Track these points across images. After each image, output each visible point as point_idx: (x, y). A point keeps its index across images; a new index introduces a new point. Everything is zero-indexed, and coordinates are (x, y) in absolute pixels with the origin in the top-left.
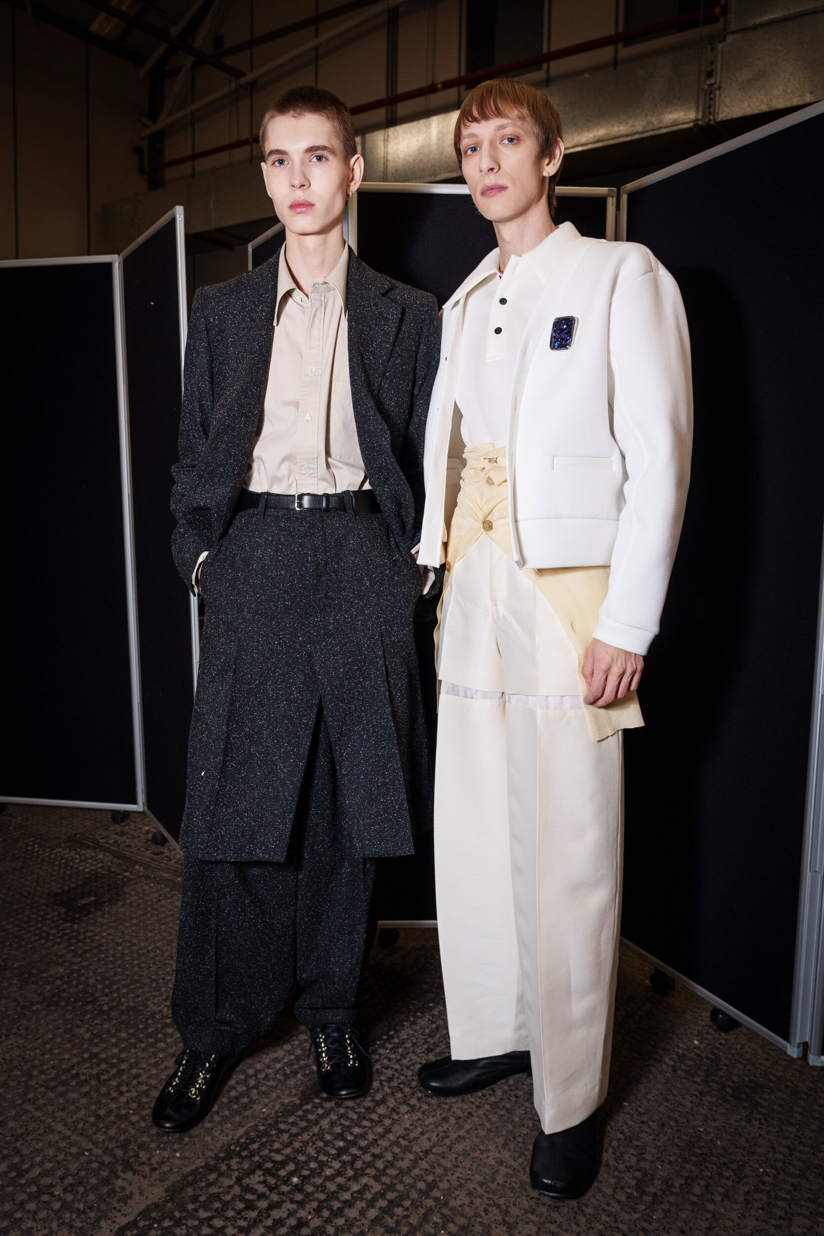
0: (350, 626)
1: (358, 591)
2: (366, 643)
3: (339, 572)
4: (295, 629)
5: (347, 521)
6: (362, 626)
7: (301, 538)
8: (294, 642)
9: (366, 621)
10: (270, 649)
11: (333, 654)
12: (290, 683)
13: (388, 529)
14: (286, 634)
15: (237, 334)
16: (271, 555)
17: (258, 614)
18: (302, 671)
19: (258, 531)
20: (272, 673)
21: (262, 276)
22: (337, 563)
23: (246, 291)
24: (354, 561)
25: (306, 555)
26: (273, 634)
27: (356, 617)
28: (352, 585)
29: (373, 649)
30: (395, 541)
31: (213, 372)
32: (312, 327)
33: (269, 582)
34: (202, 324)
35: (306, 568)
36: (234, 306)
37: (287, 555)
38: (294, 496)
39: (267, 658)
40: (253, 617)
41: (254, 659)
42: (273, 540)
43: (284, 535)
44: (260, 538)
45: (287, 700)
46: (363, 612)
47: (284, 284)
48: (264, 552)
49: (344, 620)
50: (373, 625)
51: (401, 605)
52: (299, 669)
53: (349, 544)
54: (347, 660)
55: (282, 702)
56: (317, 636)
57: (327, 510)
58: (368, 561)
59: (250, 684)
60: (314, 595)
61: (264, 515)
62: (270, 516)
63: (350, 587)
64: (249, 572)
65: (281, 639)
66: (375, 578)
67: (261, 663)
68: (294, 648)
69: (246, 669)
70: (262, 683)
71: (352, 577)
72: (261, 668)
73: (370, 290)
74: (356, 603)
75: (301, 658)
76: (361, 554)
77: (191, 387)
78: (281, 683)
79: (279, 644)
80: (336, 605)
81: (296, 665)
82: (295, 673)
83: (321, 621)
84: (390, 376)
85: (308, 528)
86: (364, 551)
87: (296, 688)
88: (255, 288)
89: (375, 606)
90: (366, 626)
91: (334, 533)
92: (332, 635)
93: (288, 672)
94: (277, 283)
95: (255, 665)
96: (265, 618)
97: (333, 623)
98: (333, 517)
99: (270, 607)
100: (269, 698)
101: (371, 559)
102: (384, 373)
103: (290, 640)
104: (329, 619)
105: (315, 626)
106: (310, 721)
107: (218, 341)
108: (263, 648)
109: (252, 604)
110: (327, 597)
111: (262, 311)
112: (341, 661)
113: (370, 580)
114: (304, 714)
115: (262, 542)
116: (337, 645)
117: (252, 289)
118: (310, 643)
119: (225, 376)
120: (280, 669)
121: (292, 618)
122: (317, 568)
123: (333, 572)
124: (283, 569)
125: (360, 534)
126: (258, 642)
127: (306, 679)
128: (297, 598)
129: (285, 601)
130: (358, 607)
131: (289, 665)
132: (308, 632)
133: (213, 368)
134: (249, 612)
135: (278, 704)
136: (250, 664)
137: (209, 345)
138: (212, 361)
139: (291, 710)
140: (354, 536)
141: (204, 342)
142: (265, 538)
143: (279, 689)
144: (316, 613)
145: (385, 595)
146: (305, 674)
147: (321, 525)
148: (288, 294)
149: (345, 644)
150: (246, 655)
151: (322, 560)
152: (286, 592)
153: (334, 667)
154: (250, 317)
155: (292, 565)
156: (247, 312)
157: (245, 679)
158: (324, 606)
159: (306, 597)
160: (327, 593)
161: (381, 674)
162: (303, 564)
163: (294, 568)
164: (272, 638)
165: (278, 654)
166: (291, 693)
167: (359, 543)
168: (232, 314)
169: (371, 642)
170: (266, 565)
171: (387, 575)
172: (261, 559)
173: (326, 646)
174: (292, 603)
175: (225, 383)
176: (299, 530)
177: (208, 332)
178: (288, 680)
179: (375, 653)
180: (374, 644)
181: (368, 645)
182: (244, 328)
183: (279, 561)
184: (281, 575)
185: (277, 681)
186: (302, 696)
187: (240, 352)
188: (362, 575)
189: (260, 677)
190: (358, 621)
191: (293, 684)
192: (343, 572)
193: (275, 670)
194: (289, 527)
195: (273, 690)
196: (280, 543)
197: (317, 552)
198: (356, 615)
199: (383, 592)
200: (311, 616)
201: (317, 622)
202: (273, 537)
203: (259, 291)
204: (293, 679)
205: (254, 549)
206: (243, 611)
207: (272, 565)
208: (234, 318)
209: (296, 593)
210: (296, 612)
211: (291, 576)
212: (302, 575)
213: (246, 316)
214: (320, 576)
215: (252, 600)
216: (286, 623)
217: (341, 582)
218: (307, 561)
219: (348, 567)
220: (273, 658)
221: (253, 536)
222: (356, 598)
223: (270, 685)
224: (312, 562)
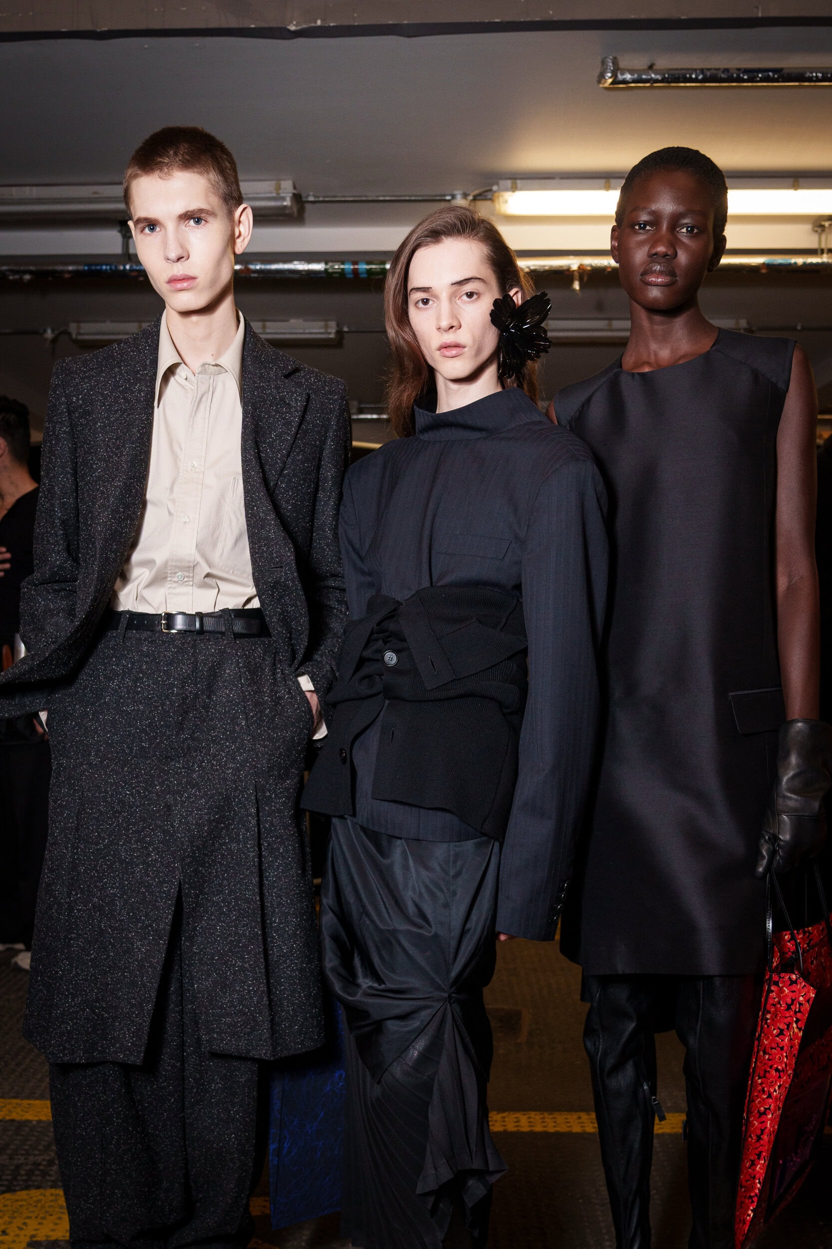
0: (220, 775)
1: (230, 731)
2: (238, 797)
3: (211, 708)
4: (152, 776)
5: (225, 646)
6: (234, 775)
7: (167, 665)
8: (150, 792)
9: (237, 770)
10: (120, 801)
11: (197, 807)
12: (146, 843)
13: (274, 659)
14: (140, 782)
15: (108, 418)
16: (128, 686)
17: (108, 759)
18: (160, 827)
19: (116, 657)
20: (124, 829)
21: (137, 348)
22: (209, 697)
23: (120, 367)
24: (228, 695)
25: (172, 686)
26: (126, 783)
27: (226, 765)
28: (224, 724)
29: (245, 805)
30: (283, 673)
31: (76, 463)
32: (195, 413)
33: (123, 718)
34: (63, 403)
35: (171, 702)
36: (104, 385)
37: (149, 686)
38: (161, 615)
39: (117, 812)
40: (101, 762)
41: (101, 813)
42: (132, 668)
43: (146, 662)
44: (117, 665)
45: (144, 863)
46: (234, 759)
47: (166, 358)
48: (121, 682)
49: (212, 767)
50: (246, 776)
51: (281, 754)
52: (157, 826)
53: (224, 674)
54: (214, 816)
55: (137, 865)
56: (178, 784)
57: (202, 631)
58: (246, 696)
59: (97, 844)
60: (177, 734)
61: (124, 637)
62: (130, 638)
63: (221, 726)
64: (99, 706)
65: (133, 788)
66: (252, 717)
67: (109, 818)
68: (149, 799)
69: (92, 825)
70: (111, 843)
71: (224, 714)
72: (110, 825)
73: (271, 369)
74: (227, 747)
75: (158, 811)
76: (237, 687)
77: (50, 481)
78: (136, 842)
79: (132, 794)
80: (203, 748)
81: (153, 820)
82: (152, 830)
83: (184, 768)
84: (288, 474)
85: (176, 653)
86: (241, 684)
87: (154, 849)
88: (130, 365)
89: (249, 751)
90: (238, 776)
91: (207, 660)
92: (197, 784)
93: (144, 828)
94: (157, 358)
95: (103, 821)
96: (116, 764)
97: (199, 771)
98: (209, 640)
99: (124, 751)
100: (121, 862)
101: (250, 694)
102: (282, 470)
103: (145, 789)
104: (193, 766)
105: (177, 773)
106: (172, 888)
107: (82, 425)
108: (112, 800)
109: (101, 746)
110: (193, 739)
111: (140, 391)
112: (206, 817)
113: (247, 719)
114: (164, 880)
115: (119, 669)
116: (202, 797)
117: (126, 366)
118: (169, 793)
119: (92, 467)
120: (134, 826)
121: (150, 764)
122: (184, 703)
123: (203, 707)
124: (141, 703)
125: (239, 663)
126: (106, 792)
127: (165, 836)
128: (156, 738)
129: (142, 742)
130: (229, 751)
131: (144, 820)
132: (167, 780)
133: (76, 458)
134: (96, 755)
135: (133, 868)
136: (97, 819)
137: (72, 429)
138: (76, 449)
139: (148, 876)
140: (232, 664)
141: (65, 426)
142: (123, 666)
143: (134, 850)
144: (179, 757)
145: (263, 740)
146: (165, 832)
147: (192, 651)
148: (171, 371)
149: (212, 796)
150: (92, 809)
151: (191, 692)
152: (143, 731)
153: (197, 824)
154: (124, 398)
155: (153, 697)
156: (121, 392)
157: (91, 838)
158: (189, 748)
159: (169, 737)
160: (193, 733)
161: (253, 835)
162: (167, 697)
163: (155, 701)
164: (123, 787)
165: (131, 807)
166: (149, 855)
167: (237, 673)
168: (102, 395)
169: (243, 796)
170: (121, 698)
171: (267, 716)
172: (116, 691)
173: (189, 797)
174: (150, 745)
175: (92, 476)
176: (165, 656)
177: (69, 414)
178: (144, 838)
179: (247, 810)
180: (247, 799)
181: (240, 800)
182: (117, 411)
183: (138, 693)
184: (139, 710)
185: (131, 839)
186: (162, 857)
187: (110, 439)
188: (237, 712)
189: (110, 836)
190: (229, 768)
191: (150, 844)
192: (215, 708)
193: (128, 826)
194: (153, 651)
195: (126, 851)
196: (142, 672)
197: (185, 683)
198: (226, 762)
199: (260, 735)
200: (172, 760)
201: (179, 768)
202: (133, 664)
203: (135, 367)
204: (150, 837)
205: (110, 679)
206: (89, 755)
207: (128, 698)
208: (105, 398)
209: (156, 733)
210: (155, 755)
211: (150, 712)
212: (165, 711)
213: (119, 397)
214: (187, 713)
215: (100, 741)
216: (141, 769)
217: (212, 720)
218: (173, 693)
219: (220, 702)
220: (124, 812)
221: (109, 663)
222: (227, 740)
223: (122, 846)
224: (177, 694)
